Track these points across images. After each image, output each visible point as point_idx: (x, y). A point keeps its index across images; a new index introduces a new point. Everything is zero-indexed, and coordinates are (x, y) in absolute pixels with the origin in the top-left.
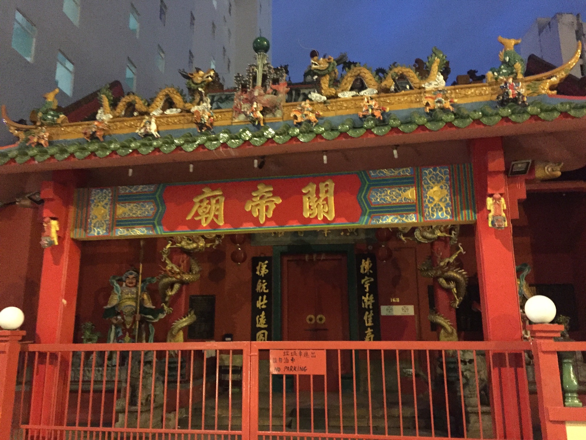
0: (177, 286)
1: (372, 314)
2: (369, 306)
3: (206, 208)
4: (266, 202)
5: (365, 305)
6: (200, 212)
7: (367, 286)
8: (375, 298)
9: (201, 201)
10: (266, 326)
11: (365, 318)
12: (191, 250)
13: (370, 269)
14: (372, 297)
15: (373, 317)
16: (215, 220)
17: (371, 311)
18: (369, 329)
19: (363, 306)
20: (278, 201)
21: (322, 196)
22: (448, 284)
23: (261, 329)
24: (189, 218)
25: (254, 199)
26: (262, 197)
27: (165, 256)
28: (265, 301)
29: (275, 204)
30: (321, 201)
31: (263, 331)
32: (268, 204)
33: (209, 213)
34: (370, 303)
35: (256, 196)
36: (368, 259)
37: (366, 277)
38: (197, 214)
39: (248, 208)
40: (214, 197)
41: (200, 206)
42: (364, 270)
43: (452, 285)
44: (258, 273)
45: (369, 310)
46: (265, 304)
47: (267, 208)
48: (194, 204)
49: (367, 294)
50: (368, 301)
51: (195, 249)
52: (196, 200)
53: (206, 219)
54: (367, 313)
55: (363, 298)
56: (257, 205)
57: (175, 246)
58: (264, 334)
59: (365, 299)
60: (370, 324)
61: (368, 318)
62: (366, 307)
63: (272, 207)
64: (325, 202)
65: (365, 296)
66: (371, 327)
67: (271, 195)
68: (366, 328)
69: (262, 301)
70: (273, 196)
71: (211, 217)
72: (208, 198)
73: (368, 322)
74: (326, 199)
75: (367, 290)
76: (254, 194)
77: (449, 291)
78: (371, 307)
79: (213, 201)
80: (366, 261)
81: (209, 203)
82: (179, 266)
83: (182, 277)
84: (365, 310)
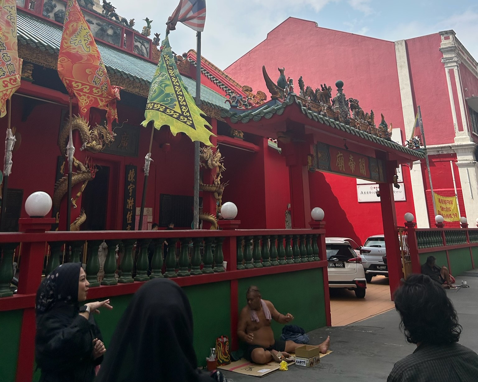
2: (130, 207)
5: (128, 206)
7: (131, 191)
8: (134, 202)
11: (128, 217)
13: (133, 178)
14: (132, 201)
15: (132, 215)
17: (131, 211)
18: (129, 225)
19: (127, 208)
34: (131, 205)
36: (133, 170)
37: (131, 184)
49: (131, 198)
50: (131, 203)
54: (129, 213)
55: (128, 200)
59: (129, 201)
61: (129, 217)
65: (129, 200)
73: (129, 221)
75: (130, 195)
78: (131, 208)
84: (128, 210)
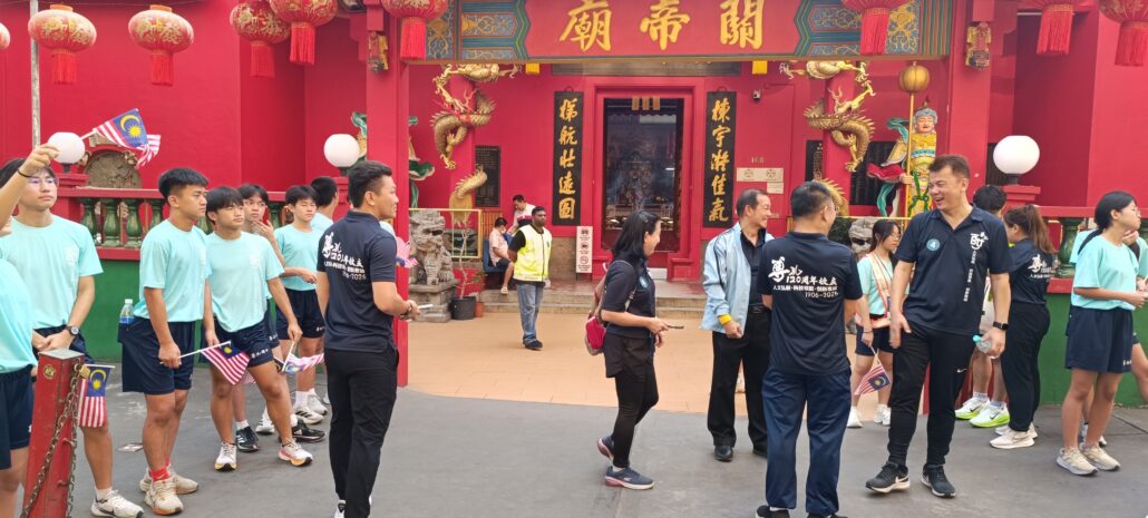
0: (461, 132)
1: (724, 179)
2: (720, 167)
3: (586, 25)
4: (669, 20)
5: (715, 166)
6: (578, 29)
7: (720, 138)
8: (731, 157)
9: (579, 16)
10: (574, 192)
11: (714, 184)
12: (477, 79)
13: (727, 115)
14: (726, 155)
15: (724, 182)
16: (600, 43)
17: (723, 175)
18: (718, 199)
19: (712, 168)
20: (685, 18)
21: (748, 14)
22: (846, 138)
23: (565, 196)
24: (563, 38)
25: (654, 16)
26: (663, 14)
27: (440, 86)
28: (572, 158)
29: (682, 24)
30: (743, 22)
31: (569, 199)
32: (671, 23)
33: (590, 33)
34: (723, 164)
35: (656, 12)
36: (725, 100)
37: (720, 126)
38: (573, 34)
39: (644, 27)
40: (598, 10)
41: (578, 23)
42: (718, 115)
43: (852, 140)
44: (562, 115)
45: (720, 173)
46: (573, 161)
47: (670, 29)
48: (570, 18)
49: (720, 151)
50: (721, 160)
51: (483, 78)
52: (573, 13)
53: (586, 41)
54: (717, 177)
55: (713, 155)
56: (656, 25)
57: (456, 72)
58: (570, 202)
59: (716, 157)
60: (721, 192)
61: (718, 184)
62: (717, 169)
63: (677, 27)
64: (749, 24)
65: (716, 154)
66: (721, 197)
67: (675, 10)
68: (714, 198)
69: (568, 156)
70: (679, 13)
71: (592, 38)
72: (590, 12)
73: (717, 190)
74: (752, 20)
75: (720, 145)
76: (653, 8)
77: (846, 148)
78: (723, 169)
79: (596, 16)
80: (722, 102)
81: (591, 19)
82: (464, 102)
83: (468, 118)
84: (715, 173)
